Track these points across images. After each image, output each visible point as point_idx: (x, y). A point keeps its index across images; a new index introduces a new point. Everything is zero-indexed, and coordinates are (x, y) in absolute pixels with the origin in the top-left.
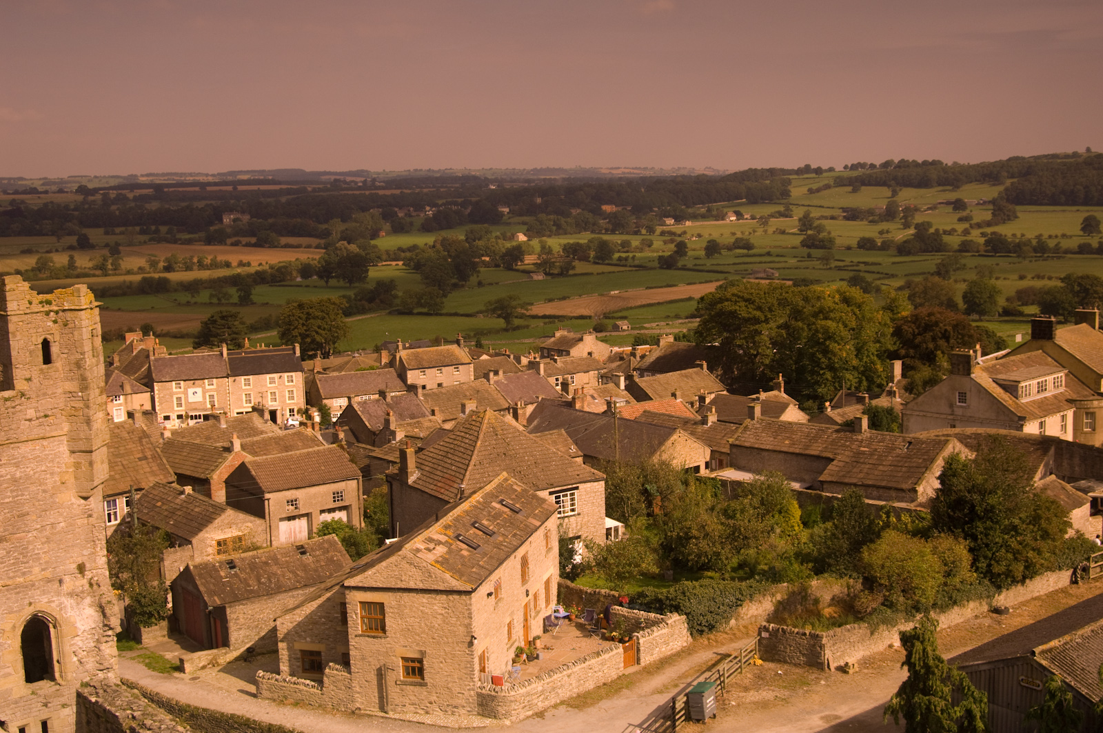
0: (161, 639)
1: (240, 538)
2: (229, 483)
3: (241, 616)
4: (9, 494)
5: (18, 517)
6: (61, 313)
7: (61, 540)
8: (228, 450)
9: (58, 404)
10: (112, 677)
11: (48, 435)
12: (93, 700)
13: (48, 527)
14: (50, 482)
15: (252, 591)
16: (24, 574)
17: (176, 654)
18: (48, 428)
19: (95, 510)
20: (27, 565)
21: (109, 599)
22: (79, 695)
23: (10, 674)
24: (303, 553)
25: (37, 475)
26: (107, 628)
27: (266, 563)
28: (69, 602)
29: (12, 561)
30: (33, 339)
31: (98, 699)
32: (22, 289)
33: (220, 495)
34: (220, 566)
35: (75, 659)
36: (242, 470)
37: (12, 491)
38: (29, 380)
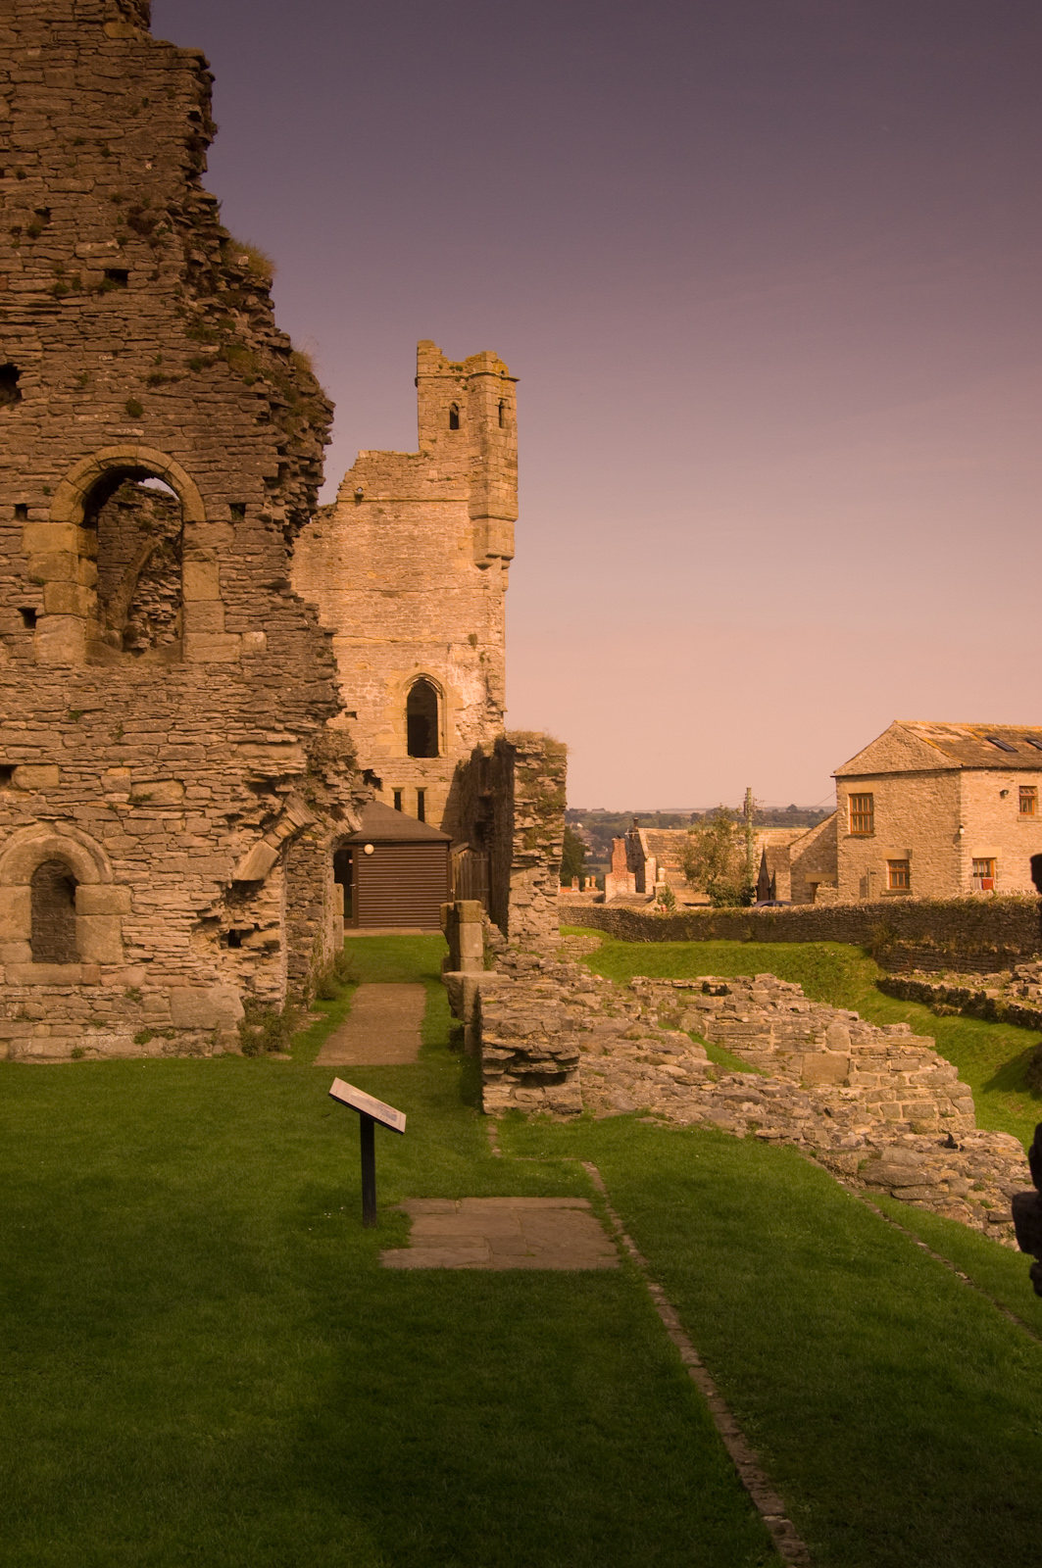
4: (405, 550)
5: (413, 575)
6: (470, 380)
7: (453, 606)
9: (461, 468)
11: (448, 498)
13: (442, 591)
14: (448, 545)
18: (449, 492)
19: (492, 582)
20: (417, 625)
23: (389, 731)
25: (434, 537)
26: (491, 706)
28: (456, 671)
29: (402, 618)
30: (441, 403)
32: (434, 352)
35: (458, 732)
37: (408, 548)
38: (434, 441)
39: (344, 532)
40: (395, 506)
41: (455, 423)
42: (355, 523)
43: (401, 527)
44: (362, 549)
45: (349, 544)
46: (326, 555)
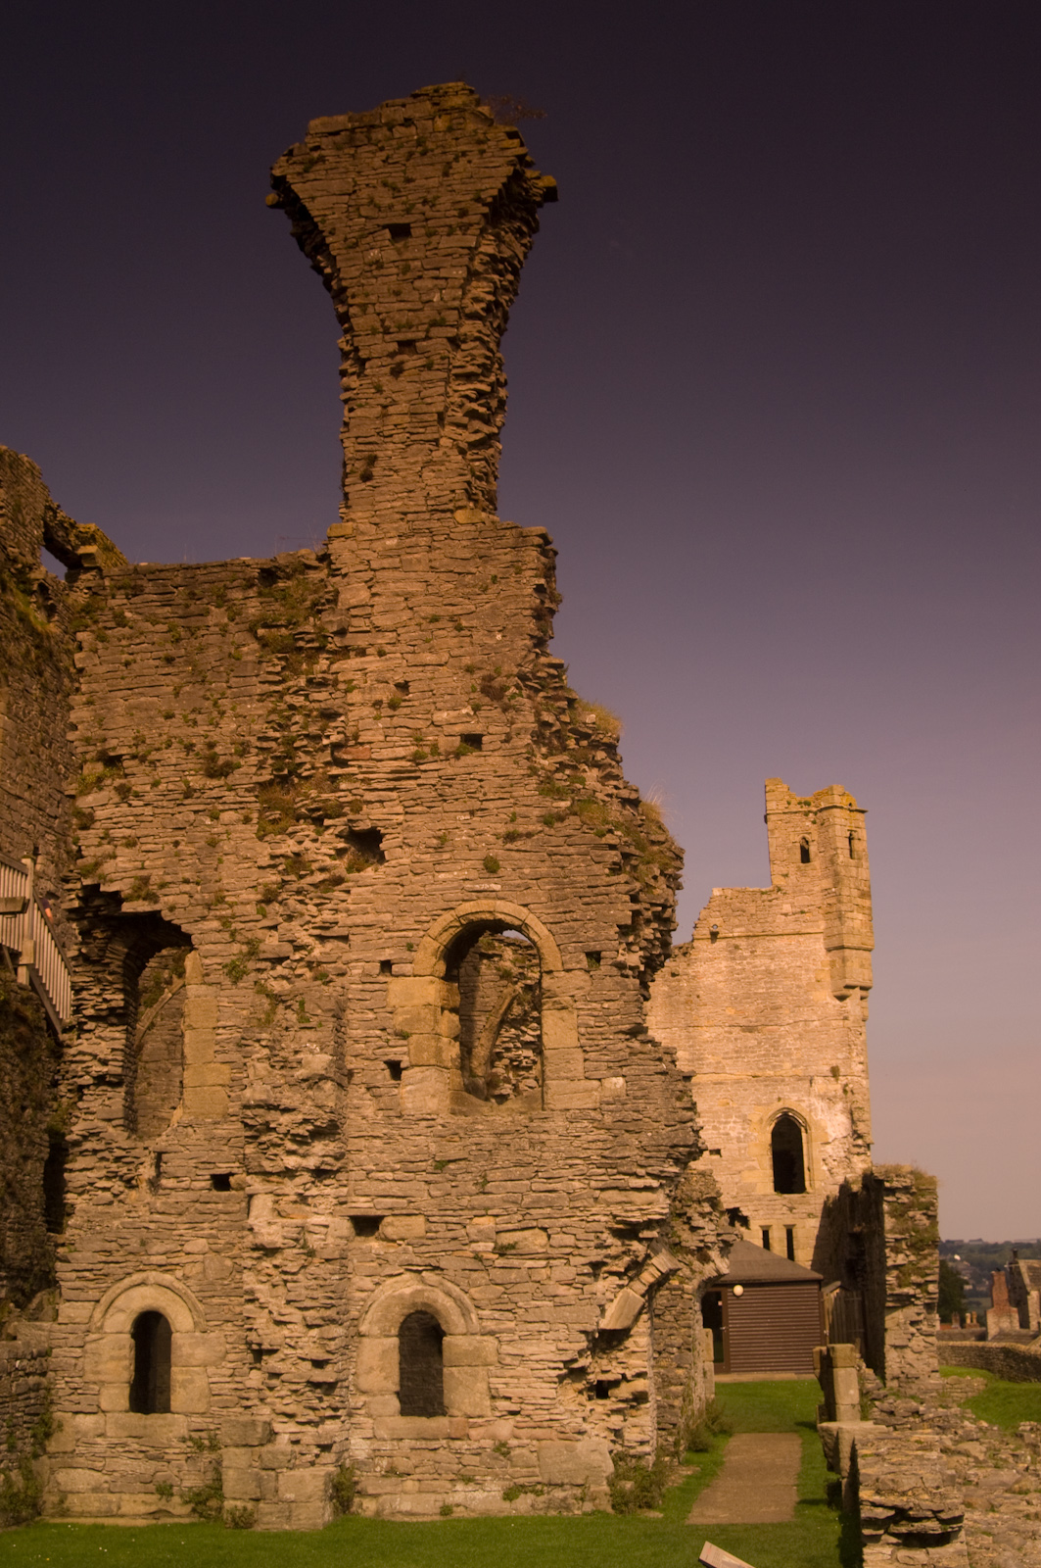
4: (762, 985)
5: (771, 1009)
6: (819, 815)
7: (813, 1039)
9: (814, 901)
11: (803, 931)
13: (801, 1024)
14: (805, 978)
18: (803, 925)
19: (851, 1013)
20: (777, 1059)
23: (754, 1168)
25: (791, 970)
26: (857, 1137)
28: (820, 1104)
29: (763, 1053)
30: (792, 838)
32: (781, 790)
35: (825, 1167)
37: (765, 983)
38: (786, 876)
39: (701, 970)
40: (751, 941)
41: (805, 857)
42: (712, 960)
43: (758, 962)
44: (720, 985)
45: (707, 981)
46: (684, 993)
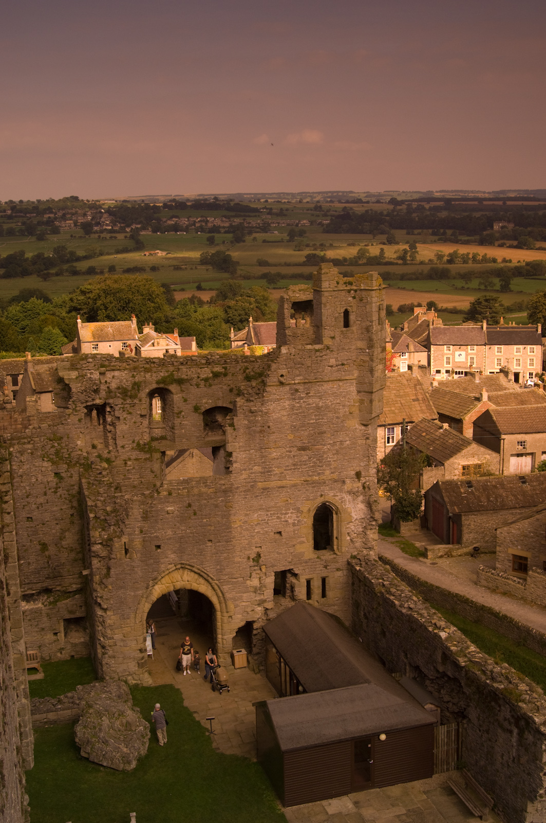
0: (414, 532)
1: (479, 466)
2: (476, 424)
3: (472, 523)
4: (313, 417)
5: (318, 434)
6: (358, 292)
7: (346, 454)
8: (478, 399)
9: (351, 356)
10: (373, 555)
11: (343, 378)
12: (358, 568)
13: (338, 443)
15: (482, 506)
16: (319, 474)
17: (423, 544)
18: (343, 373)
19: (372, 435)
20: (321, 468)
21: (375, 499)
22: (349, 563)
23: (304, 542)
24: (524, 482)
25: (333, 406)
26: (372, 520)
27: (495, 487)
28: (347, 497)
29: (312, 464)
30: (338, 309)
31: (361, 569)
32: (333, 273)
33: (469, 432)
34: (461, 485)
35: (348, 538)
36: (487, 415)
37: (315, 415)
38: (333, 338)
39: (271, 408)
40: (306, 386)
41: (347, 324)
42: (279, 400)
43: (310, 401)
44: (284, 418)
45: (275, 416)
46: (259, 424)
